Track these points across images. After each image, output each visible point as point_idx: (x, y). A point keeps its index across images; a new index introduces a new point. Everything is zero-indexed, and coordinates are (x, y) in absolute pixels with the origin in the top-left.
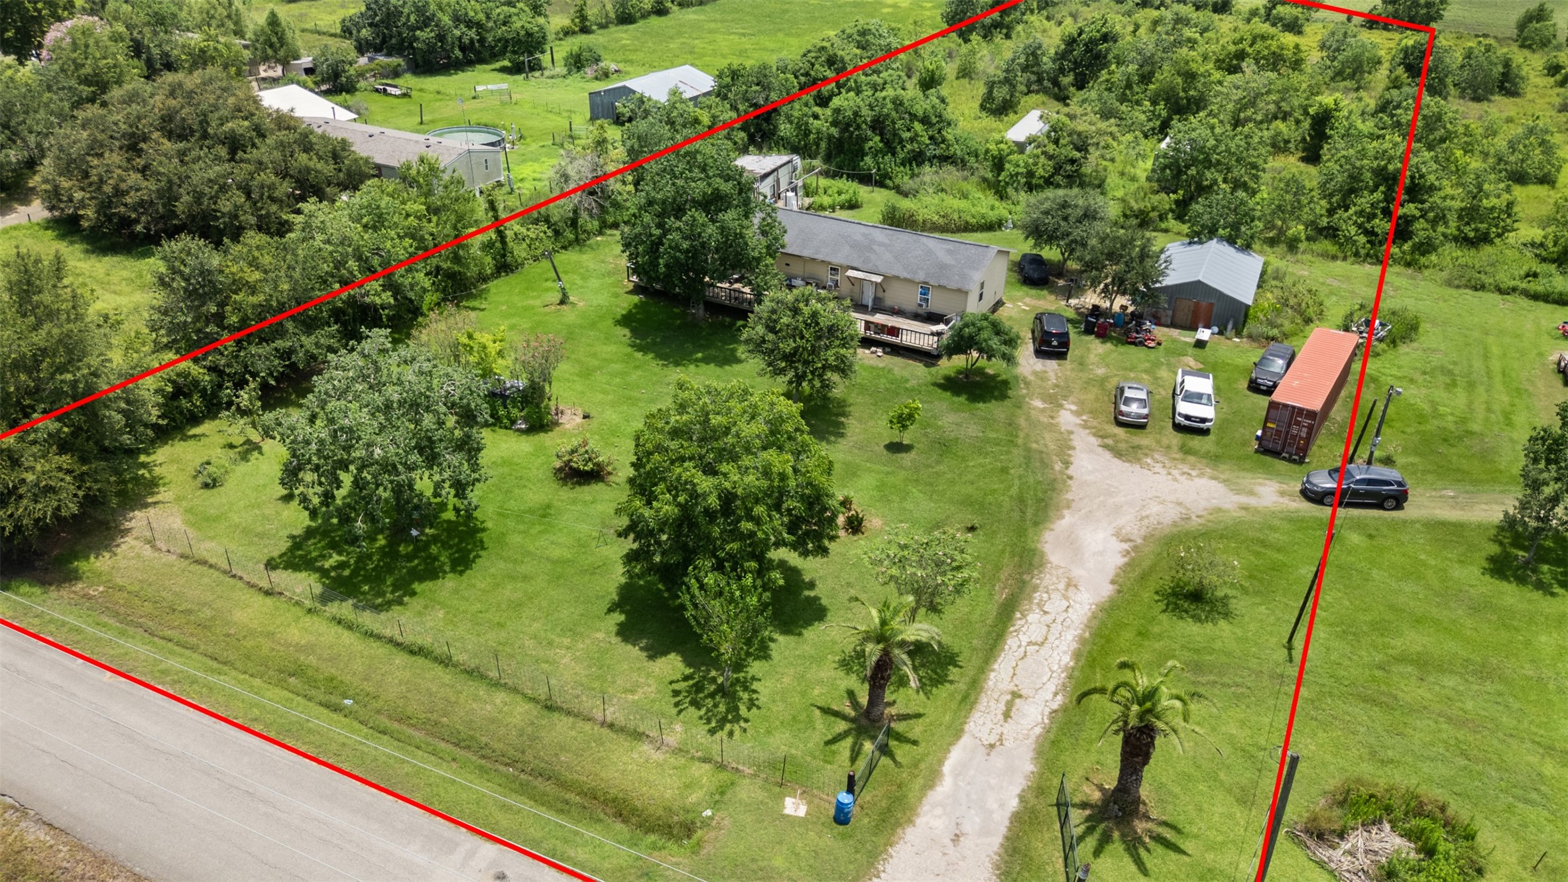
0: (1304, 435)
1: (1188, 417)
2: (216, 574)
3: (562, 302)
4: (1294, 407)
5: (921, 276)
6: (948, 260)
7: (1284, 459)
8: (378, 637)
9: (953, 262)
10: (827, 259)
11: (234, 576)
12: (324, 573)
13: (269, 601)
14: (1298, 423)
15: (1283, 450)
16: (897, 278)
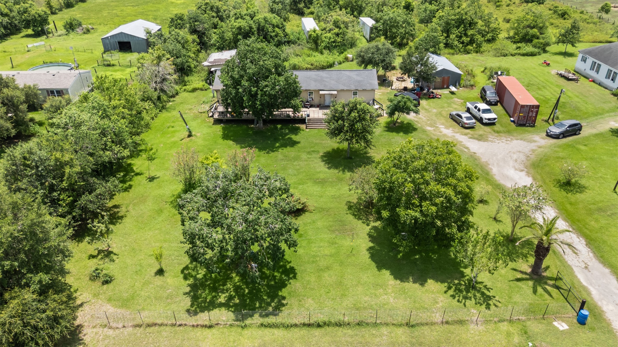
0: (534, 115)
1: (489, 119)
2: (168, 329)
3: (190, 136)
4: (530, 106)
5: (353, 88)
6: (359, 78)
7: (528, 126)
8: (296, 325)
9: (362, 79)
10: (307, 89)
11: (180, 325)
12: (226, 305)
13: (214, 330)
14: (532, 111)
15: (526, 123)
16: (343, 90)
